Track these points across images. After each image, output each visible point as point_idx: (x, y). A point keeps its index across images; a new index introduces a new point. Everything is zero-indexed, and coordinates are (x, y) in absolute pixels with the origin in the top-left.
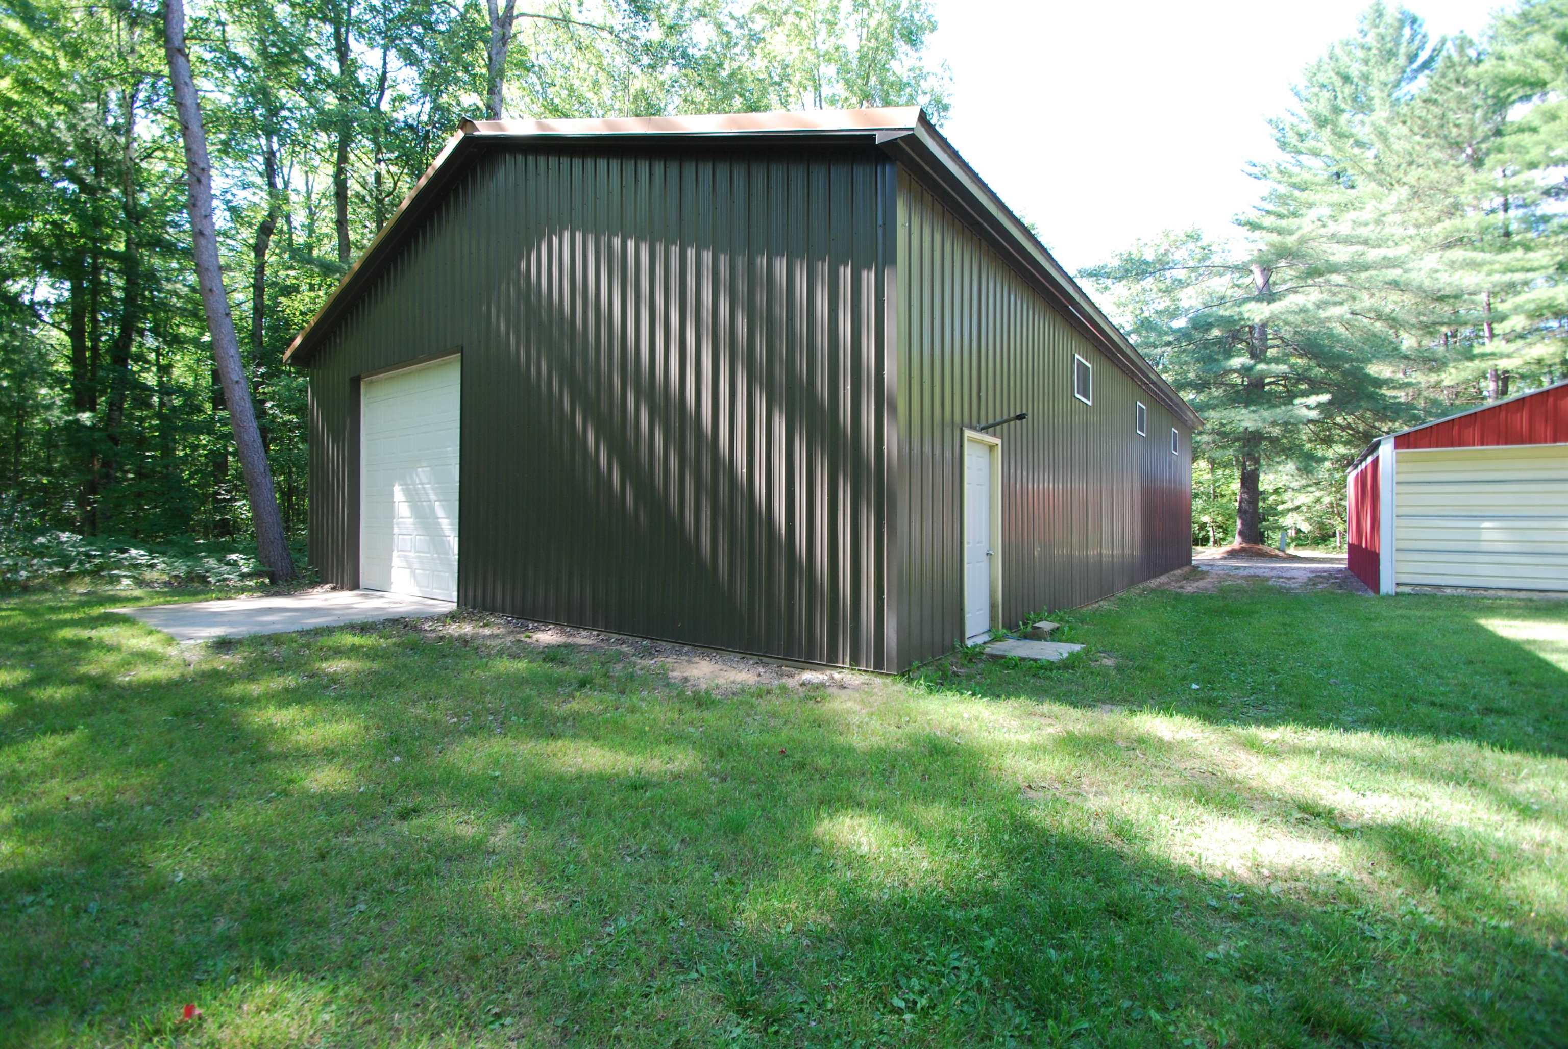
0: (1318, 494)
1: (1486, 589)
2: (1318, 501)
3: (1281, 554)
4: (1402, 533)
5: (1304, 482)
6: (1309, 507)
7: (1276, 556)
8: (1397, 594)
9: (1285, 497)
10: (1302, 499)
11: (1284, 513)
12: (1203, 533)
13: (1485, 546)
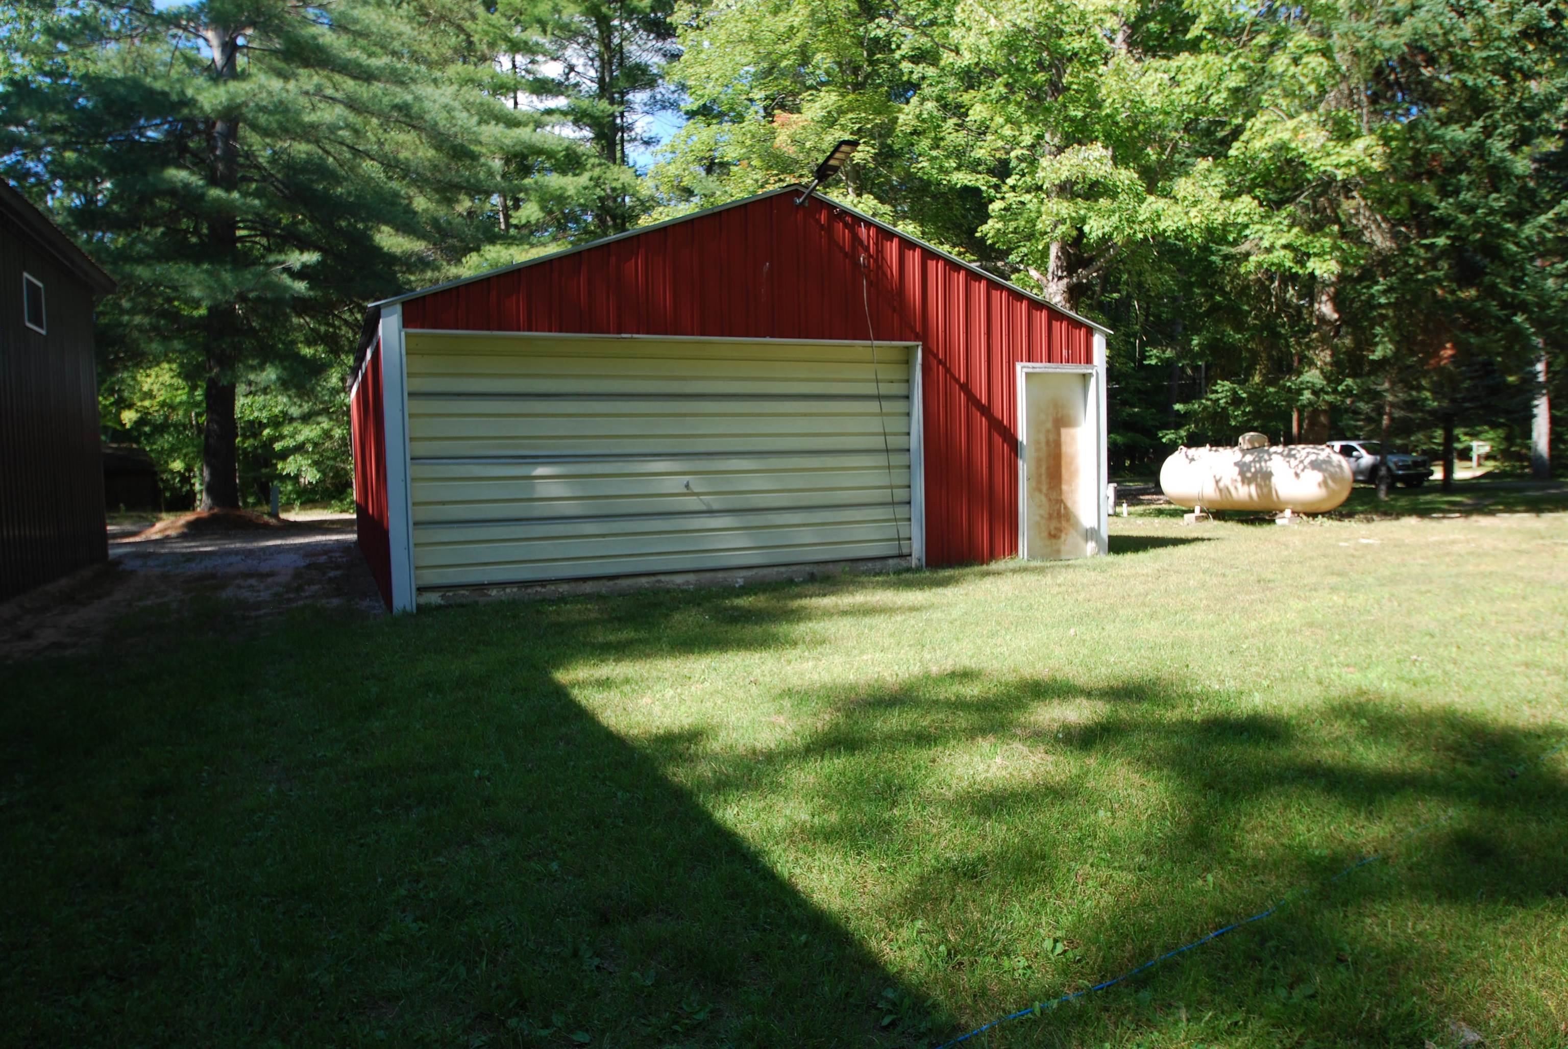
0: (326, 425)
1: (543, 583)
2: (327, 434)
3: (273, 521)
4: (422, 492)
5: (306, 407)
6: (316, 445)
7: (266, 526)
8: (419, 607)
9: (287, 430)
10: (308, 432)
11: (284, 455)
12: (186, 488)
13: (540, 509)
